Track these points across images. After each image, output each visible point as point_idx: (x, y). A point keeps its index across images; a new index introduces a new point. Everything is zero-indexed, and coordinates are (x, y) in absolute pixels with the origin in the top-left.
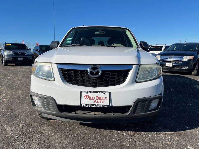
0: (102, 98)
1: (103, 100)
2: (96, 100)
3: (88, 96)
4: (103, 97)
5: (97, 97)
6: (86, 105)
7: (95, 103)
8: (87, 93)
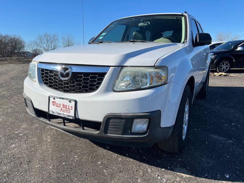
0: (67, 107)
1: (69, 109)
2: (62, 109)
3: (55, 102)
4: (69, 106)
5: (63, 104)
6: (53, 112)
7: (61, 112)
8: (54, 99)
